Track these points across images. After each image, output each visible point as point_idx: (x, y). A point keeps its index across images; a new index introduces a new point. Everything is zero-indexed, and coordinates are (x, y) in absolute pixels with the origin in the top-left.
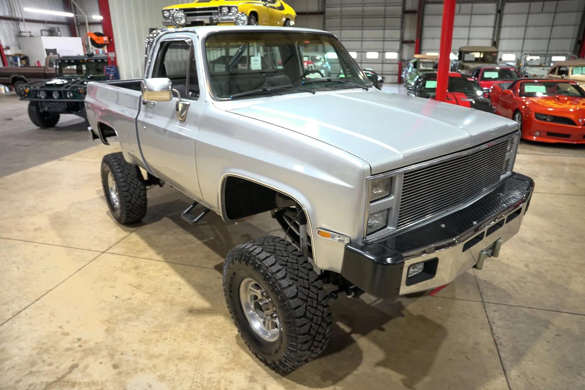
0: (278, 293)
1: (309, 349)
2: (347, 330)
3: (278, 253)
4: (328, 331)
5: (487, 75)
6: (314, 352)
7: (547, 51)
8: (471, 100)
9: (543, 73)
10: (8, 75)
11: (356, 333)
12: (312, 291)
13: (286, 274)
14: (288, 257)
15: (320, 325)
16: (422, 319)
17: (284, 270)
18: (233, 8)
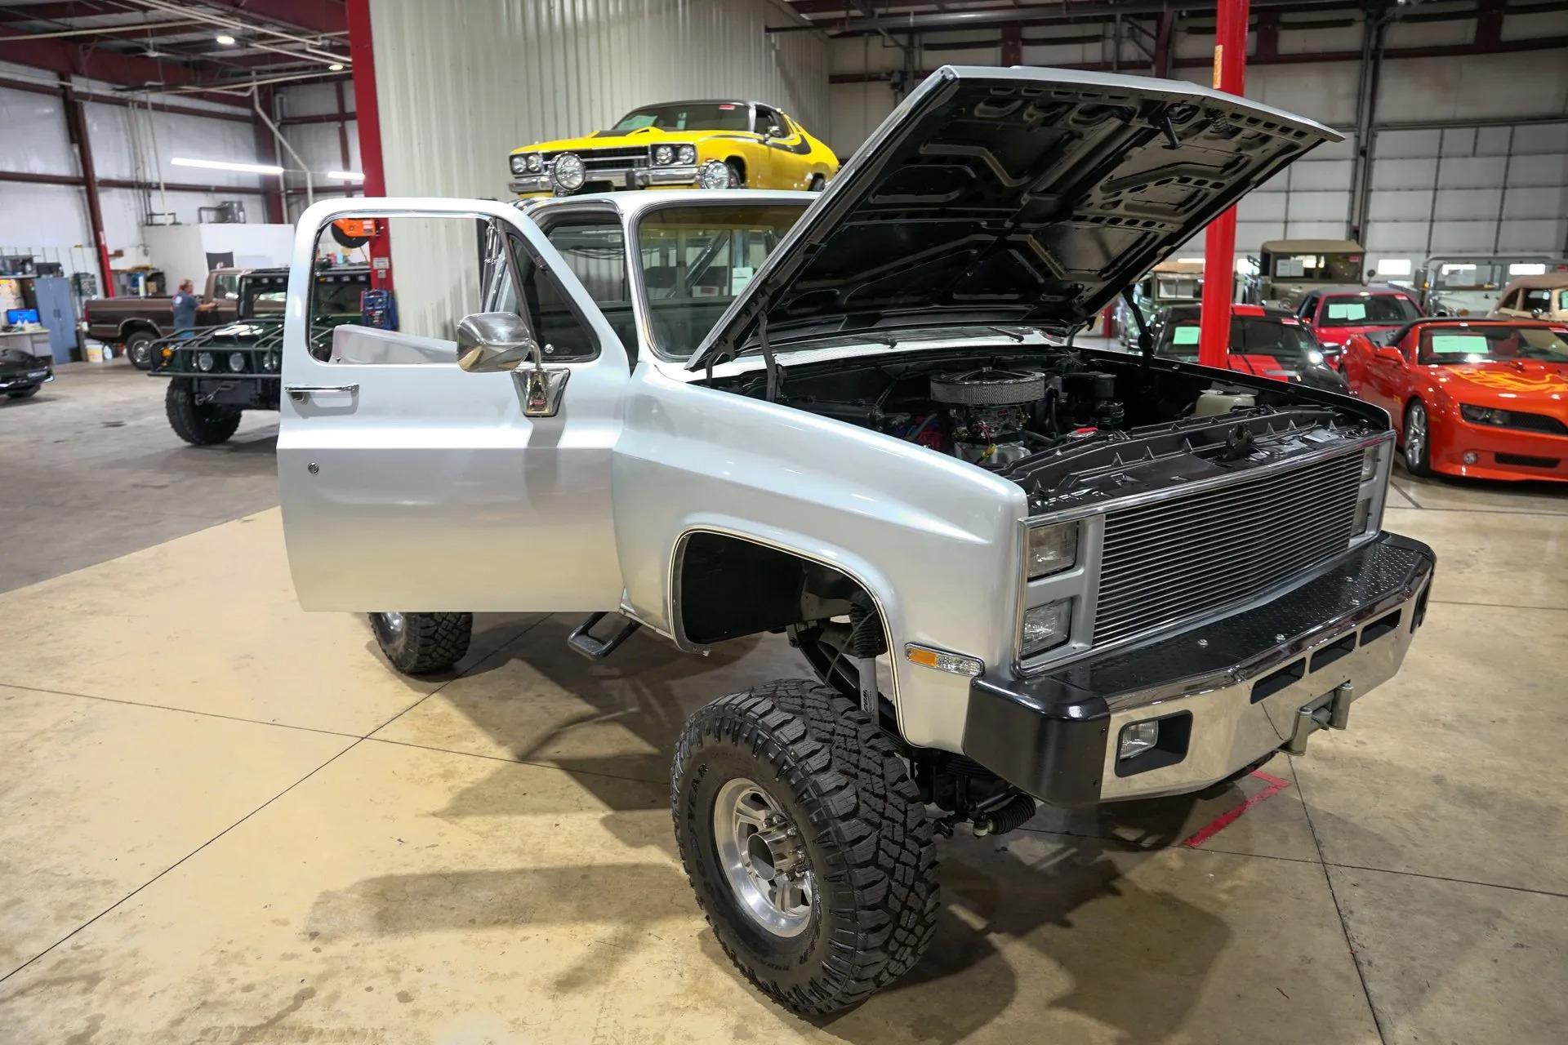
0: (810, 806)
1: (884, 947)
2: (978, 923)
3: (812, 713)
4: (930, 904)
5: (1336, 311)
6: (897, 957)
7: (1496, 251)
8: (1292, 373)
9: (1485, 305)
10: (113, 318)
11: (998, 932)
12: (891, 804)
13: (830, 760)
14: (834, 722)
15: (912, 889)
16: (1166, 900)
17: (825, 750)
18: (684, 150)
